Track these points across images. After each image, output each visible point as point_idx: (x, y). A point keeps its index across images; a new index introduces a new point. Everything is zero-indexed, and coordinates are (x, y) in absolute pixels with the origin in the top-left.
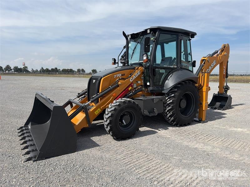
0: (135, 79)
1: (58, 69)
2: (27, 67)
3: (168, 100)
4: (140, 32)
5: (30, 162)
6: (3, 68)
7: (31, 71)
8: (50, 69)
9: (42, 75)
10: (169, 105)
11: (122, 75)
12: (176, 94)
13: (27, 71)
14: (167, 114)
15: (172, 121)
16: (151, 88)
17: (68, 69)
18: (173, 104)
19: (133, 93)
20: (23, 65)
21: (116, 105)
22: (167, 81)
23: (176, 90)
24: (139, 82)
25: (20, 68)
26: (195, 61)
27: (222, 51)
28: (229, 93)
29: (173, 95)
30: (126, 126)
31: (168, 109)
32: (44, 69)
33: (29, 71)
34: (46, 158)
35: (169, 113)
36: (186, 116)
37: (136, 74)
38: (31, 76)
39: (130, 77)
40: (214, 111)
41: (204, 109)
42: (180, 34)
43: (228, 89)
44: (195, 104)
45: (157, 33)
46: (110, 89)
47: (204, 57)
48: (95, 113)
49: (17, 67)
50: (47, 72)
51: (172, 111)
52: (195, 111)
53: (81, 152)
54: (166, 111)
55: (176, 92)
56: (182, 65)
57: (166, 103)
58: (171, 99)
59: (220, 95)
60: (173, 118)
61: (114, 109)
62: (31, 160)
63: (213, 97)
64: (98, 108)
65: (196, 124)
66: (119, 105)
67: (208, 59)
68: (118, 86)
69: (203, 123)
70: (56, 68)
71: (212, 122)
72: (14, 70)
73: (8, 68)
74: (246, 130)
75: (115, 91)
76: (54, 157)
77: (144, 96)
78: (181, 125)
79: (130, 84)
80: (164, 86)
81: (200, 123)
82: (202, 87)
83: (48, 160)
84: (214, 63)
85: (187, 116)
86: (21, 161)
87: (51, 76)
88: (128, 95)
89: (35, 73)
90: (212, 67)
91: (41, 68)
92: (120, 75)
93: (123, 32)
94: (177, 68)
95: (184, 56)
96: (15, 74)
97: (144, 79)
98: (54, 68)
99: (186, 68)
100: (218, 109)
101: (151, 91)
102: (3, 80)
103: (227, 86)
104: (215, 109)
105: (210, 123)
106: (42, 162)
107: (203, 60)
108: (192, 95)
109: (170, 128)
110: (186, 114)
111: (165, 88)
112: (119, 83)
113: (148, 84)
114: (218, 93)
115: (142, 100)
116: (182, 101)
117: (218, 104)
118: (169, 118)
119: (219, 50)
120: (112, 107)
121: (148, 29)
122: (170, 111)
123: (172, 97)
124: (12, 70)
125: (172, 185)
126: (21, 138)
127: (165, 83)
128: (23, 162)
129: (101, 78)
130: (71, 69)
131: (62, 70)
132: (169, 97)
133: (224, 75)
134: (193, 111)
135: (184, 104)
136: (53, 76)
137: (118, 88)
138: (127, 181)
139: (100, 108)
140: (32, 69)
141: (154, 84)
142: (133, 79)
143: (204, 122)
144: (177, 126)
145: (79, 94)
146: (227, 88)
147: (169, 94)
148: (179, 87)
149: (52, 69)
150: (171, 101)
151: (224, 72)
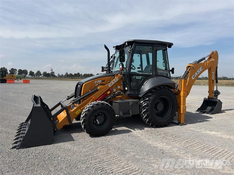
0: (114, 85)
1: (80, 74)
2: (54, 72)
3: (143, 103)
4: (122, 45)
5: (14, 149)
6: (35, 74)
7: (57, 76)
8: (73, 74)
9: (66, 79)
10: (144, 107)
11: (102, 81)
12: (151, 98)
13: (55, 76)
14: (143, 116)
15: (148, 122)
16: (128, 93)
17: (89, 74)
18: (148, 107)
19: (111, 96)
20: (51, 71)
21: (90, 107)
22: (143, 86)
23: (150, 94)
24: (119, 87)
25: (48, 73)
26: (174, 68)
27: (210, 58)
28: (219, 98)
29: (147, 99)
30: (100, 125)
31: (143, 111)
32: (68, 74)
33: (56, 75)
34: (27, 147)
35: (145, 115)
36: (162, 118)
37: (114, 80)
38: (57, 80)
39: (109, 82)
40: (203, 115)
41: (182, 113)
42: (155, 45)
43: (219, 94)
44: (172, 108)
45: (133, 45)
46: (90, 93)
47: (190, 64)
48: (76, 113)
49: (46, 72)
50: (70, 76)
51: (147, 113)
52: (173, 114)
53: (57, 144)
54: (142, 113)
55: (150, 96)
56: (158, 72)
57: (142, 105)
58: (146, 102)
59: (210, 100)
60: (148, 119)
61: (88, 110)
62: (15, 148)
63: (204, 101)
64: (79, 109)
65: (174, 126)
66: (93, 107)
67: (193, 66)
68: (97, 90)
69: (181, 125)
70: (79, 73)
71: (191, 125)
72: (43, 75)
73: (39, 73)
74: (219, 133)
75: (94, 94)
76: (34, 147)
77: (121, 99)
78: (157, 127)
79: (109, 89)
80: (140, 91)
81: (179, 125)
82: (180, 92)
83: (27, 149)
84: (200, 69)
85: (164, 118)
86: (8, 148)
87: (73, 80)
88: (107, 98)
89: (61, 77)
90: (198, 73)
91: (66, 73)
92: (100, 81)
93: (105, 45)
94: (152, 75)
95: (164, 63)
96: (44, 78)
97: (123, 84)
98: (77, 73)
99: (162, 75)
100: (207, 113)
101: (128, 95)
102: (32, 83)
103: (217, 90)
104: (204, 113)
105: (188, 126)
106: (22, 150)
107: (189, 67)
108: (168, 99)
109: (146, 129)
110: (163, 117)
111: (141, 93)
112: (98, 88)
113: (126, 89)
114: (208, 98)
115: (117, 102)
116: (158, 104)
117: (209, 108)
118: (145, 120)
119: (206, 57)
120: (86, 108)
121: (126, 42)
122: (145, 113)
123: (147, 100)
124: (41, 75)
125: (111, 174)
126: (17, 131)
127: (142, 88)
128: (9, 149)
129: (83, 84)
130: (91, 74)
131: (84, 75)
132: (144, 100)
133: (213, 80)
134: (170, 114)
135: (160, 107)
136: (74, 80)
137: (98, 92)
138: (77, 168)
139: (80, 109)
140: (59, 74)
141: (130, 89)
142: (111, 84)
143: (183, 124)
144: (153, 127)
145: (68, 97)
146: (217, 93)
147: (145, 98)
148: (153, 92)
149: (75, 74)
150: (146, 104)
151: (213, 77)
